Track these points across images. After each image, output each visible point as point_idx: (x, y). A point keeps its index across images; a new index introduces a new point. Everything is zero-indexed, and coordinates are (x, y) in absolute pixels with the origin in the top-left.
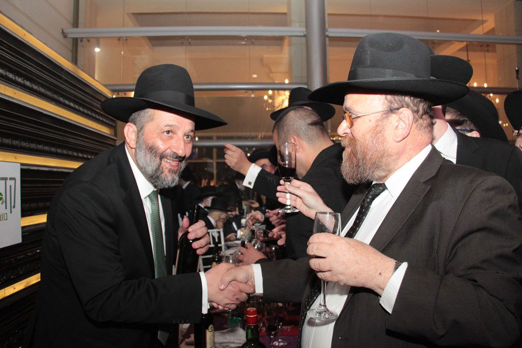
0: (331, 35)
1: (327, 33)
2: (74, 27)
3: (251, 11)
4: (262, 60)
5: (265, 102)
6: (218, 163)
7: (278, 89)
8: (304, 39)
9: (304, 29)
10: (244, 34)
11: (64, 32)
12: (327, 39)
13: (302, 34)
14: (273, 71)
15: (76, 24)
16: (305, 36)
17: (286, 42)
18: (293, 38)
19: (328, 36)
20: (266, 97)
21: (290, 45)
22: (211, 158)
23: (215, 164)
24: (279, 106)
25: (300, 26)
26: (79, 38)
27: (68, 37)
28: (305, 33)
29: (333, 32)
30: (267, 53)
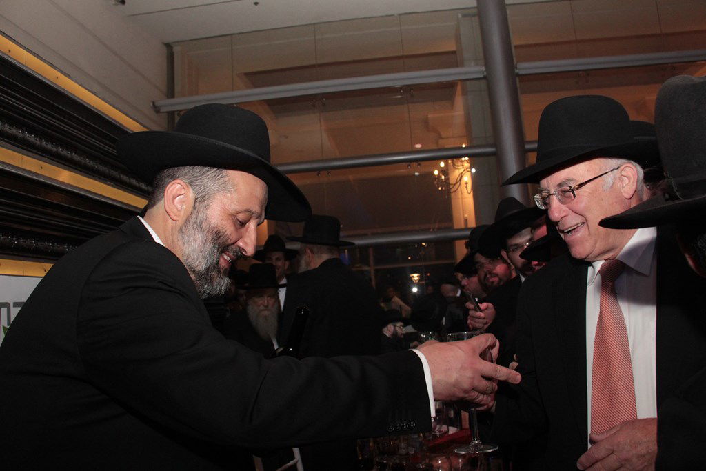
0: (521, 72)
1: (517, 71)
2: (168, 98)
3: (406, 54)
4: (426, 122)
5: (436, 179)
6: (377, 271)
7: (452, 157)
8: (483, 84)
9: (483, 68)
10: (398, 84)
11: (156, 104)
12: (517, 79)
13: (482, 76)
14: (443, 135)
15: (171, 93)
16: (485, 78)
17: (459, 88)
18: (468, 83)
19: (518, 75)
20: (436, 173)
21: (464, 93)
22: (368, 264)
23: (373, 272)
24: (456, 183)
25: (477, 65)
26: (176, 111)
27: (162, 111)
28: (485, 73)
29: (524, 68)
30: (433, 112)
